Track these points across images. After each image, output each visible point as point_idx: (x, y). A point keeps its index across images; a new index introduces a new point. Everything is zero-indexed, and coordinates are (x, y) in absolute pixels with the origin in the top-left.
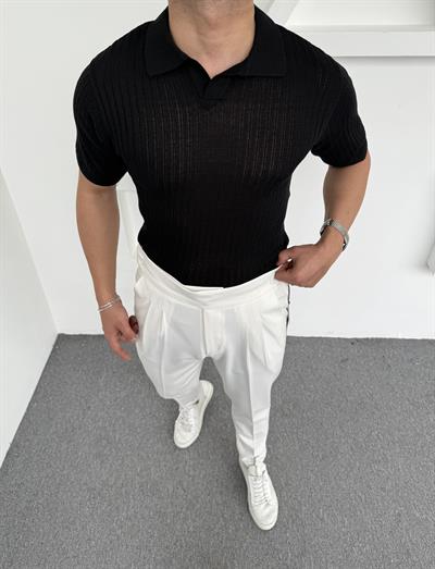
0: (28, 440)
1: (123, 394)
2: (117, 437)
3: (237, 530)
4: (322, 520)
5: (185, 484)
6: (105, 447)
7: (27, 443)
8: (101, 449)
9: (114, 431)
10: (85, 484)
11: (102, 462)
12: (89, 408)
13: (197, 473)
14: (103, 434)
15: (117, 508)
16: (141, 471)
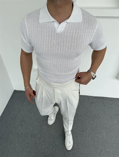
0: (3, 119)
1: (30, 108)
2: (27, 120)
3: (56, 149)
4: (80, 149)
5: (43, 135)
6: (23, 123)
7: (3, 120)
8: (22, 123)
9: (26, 119)
10: (17, 133)
11: (22, 127)
12: (20, 111)
13: (47, 132)
14: (23, 119)
15: (24, 140)
16: (32, 130)
